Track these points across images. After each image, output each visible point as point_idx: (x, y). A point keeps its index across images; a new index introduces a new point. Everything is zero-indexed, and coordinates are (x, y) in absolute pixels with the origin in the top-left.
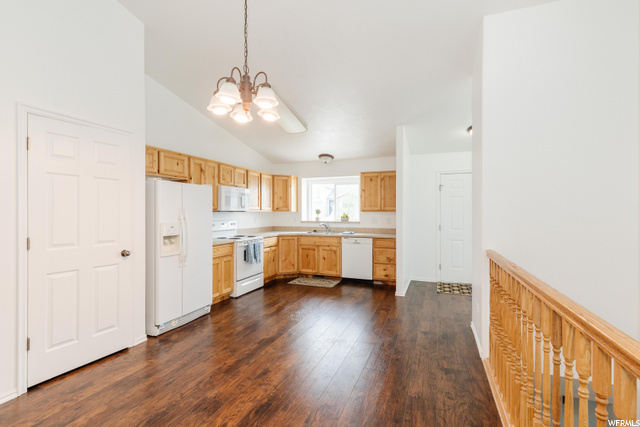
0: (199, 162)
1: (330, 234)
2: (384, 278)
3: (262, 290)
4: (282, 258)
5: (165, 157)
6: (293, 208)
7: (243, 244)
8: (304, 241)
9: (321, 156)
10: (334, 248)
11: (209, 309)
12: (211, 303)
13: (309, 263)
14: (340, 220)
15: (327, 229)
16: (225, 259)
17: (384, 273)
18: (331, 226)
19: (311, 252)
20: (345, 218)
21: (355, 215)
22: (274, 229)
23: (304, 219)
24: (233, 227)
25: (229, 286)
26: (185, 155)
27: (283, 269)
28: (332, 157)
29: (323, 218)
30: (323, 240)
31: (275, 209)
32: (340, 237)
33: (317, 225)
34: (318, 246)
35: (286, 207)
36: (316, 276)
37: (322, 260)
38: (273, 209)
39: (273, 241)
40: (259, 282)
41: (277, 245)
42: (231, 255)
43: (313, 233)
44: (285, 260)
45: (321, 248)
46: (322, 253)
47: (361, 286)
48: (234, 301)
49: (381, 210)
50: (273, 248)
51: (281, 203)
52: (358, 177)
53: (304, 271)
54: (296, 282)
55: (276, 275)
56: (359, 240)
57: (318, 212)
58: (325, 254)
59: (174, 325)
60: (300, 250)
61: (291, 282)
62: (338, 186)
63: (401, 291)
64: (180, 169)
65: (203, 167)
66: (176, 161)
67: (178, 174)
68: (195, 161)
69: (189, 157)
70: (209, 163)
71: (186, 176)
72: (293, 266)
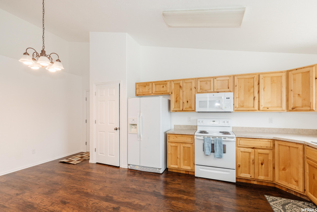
0: (178, 82)
5: (155, 85)
8: (311, 154)
11: (160, 171)
16: (184, 145)
26: (168, 81)
27: (281, 179)
31: (290, 109)
35: (308, 106)
39: (261, 143)
42: (193, 144)
44: (284, 169)
50: (260, 150)
51: (300, 101)
59: (137, 168)
60: (307, 166)
64: (164, 89)
65: (181, 85)
66: (162, 85)
67: (163, 92)
68: (175, 82)
69: (171, 81)
70: (186, 81)
71: (168, 92)
72: (297, 181)
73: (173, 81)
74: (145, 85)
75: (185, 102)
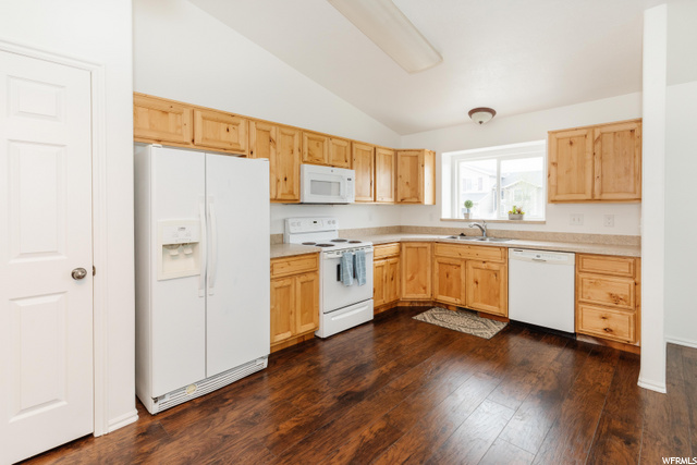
0: (267, 127)
1: (487, 241)
2: (600, 333)
3: (371, 327)
4: (406, 275)
5: (204, 118)
6: (428, 199)
7: (335, 255)
8: (441, 251)
9: (472, 112)
10: (495, 267)
11: (265, 364)
12: (268, 352)
13: (450, 287)
14: (506, 217)
15: (483, 232)
16: (303, 278)
17: (602, 324)
18: (490, 227)
19: (453, 270)
20: (517, 215)
21: (536, 209)
22: (400, 230)
23: (446, 214)
24: (332, 227)
25: (311, 321)
26: (242, 117)
27: (409, 294)
28: (492, 112)
29: (478, 214)
30: (473, 251)
31: (400, 201)
32: (507, 248)
33: (465, 226)
34: (466, 261)
35: (416, 198)
36: (462, 310)
37: (472, 286)
38: (396, 201)
39: (392, 249)
40: (365, 313)
41: (398, 255)
42: (315, 271)
43: (459, 239)
44: (412, 278)
45: (470, 265)
46: (472, 273)
47: (550, 343)
48: (321, 344)
49: (593, 200)
50: (391, 260)
51: (408, 193)
52: (543, 143)
53: (443, 298)
54: (425, 317)
55: (397, 301)
56: (544, 256)
57: (468, 205)
58: (478, 275)
59: (192, 394)
60: (436, 265)
61: (419, 317)
62: (503, 163)
63: (653, 377)
64: (232, 137)
65: (273, 136)
66: (225, 126)
67: (228, 146)
68: (260, 126)
69: (249, 120)
70: (285, 131)
71: (242, 148)
72: (425, 288)
73: (257, 121)
74: (168, 109)
75: (282, 180)
